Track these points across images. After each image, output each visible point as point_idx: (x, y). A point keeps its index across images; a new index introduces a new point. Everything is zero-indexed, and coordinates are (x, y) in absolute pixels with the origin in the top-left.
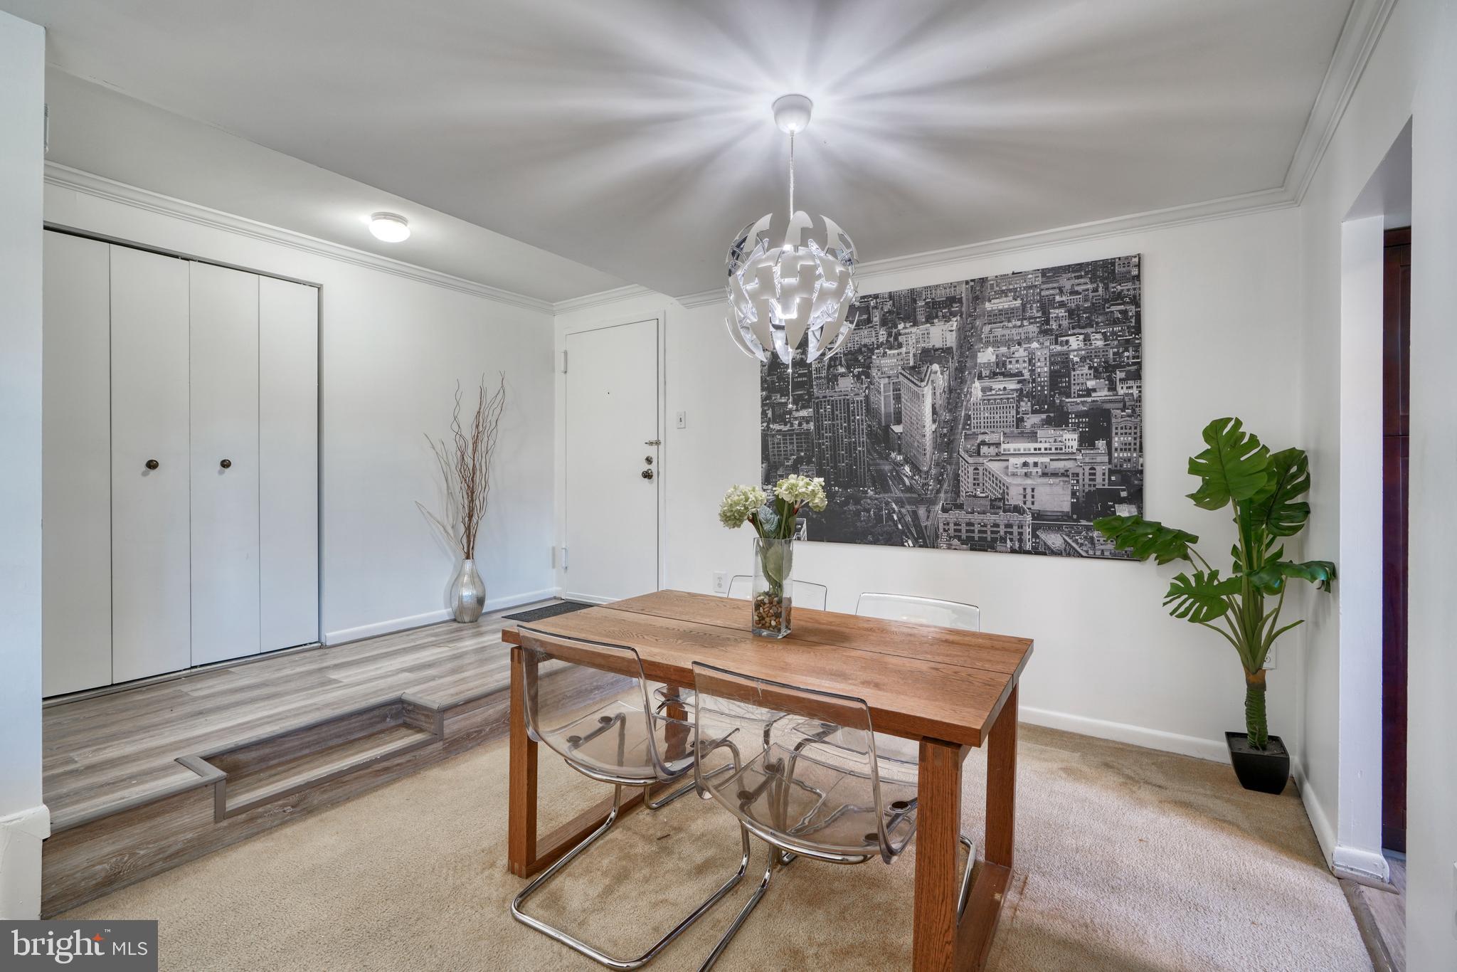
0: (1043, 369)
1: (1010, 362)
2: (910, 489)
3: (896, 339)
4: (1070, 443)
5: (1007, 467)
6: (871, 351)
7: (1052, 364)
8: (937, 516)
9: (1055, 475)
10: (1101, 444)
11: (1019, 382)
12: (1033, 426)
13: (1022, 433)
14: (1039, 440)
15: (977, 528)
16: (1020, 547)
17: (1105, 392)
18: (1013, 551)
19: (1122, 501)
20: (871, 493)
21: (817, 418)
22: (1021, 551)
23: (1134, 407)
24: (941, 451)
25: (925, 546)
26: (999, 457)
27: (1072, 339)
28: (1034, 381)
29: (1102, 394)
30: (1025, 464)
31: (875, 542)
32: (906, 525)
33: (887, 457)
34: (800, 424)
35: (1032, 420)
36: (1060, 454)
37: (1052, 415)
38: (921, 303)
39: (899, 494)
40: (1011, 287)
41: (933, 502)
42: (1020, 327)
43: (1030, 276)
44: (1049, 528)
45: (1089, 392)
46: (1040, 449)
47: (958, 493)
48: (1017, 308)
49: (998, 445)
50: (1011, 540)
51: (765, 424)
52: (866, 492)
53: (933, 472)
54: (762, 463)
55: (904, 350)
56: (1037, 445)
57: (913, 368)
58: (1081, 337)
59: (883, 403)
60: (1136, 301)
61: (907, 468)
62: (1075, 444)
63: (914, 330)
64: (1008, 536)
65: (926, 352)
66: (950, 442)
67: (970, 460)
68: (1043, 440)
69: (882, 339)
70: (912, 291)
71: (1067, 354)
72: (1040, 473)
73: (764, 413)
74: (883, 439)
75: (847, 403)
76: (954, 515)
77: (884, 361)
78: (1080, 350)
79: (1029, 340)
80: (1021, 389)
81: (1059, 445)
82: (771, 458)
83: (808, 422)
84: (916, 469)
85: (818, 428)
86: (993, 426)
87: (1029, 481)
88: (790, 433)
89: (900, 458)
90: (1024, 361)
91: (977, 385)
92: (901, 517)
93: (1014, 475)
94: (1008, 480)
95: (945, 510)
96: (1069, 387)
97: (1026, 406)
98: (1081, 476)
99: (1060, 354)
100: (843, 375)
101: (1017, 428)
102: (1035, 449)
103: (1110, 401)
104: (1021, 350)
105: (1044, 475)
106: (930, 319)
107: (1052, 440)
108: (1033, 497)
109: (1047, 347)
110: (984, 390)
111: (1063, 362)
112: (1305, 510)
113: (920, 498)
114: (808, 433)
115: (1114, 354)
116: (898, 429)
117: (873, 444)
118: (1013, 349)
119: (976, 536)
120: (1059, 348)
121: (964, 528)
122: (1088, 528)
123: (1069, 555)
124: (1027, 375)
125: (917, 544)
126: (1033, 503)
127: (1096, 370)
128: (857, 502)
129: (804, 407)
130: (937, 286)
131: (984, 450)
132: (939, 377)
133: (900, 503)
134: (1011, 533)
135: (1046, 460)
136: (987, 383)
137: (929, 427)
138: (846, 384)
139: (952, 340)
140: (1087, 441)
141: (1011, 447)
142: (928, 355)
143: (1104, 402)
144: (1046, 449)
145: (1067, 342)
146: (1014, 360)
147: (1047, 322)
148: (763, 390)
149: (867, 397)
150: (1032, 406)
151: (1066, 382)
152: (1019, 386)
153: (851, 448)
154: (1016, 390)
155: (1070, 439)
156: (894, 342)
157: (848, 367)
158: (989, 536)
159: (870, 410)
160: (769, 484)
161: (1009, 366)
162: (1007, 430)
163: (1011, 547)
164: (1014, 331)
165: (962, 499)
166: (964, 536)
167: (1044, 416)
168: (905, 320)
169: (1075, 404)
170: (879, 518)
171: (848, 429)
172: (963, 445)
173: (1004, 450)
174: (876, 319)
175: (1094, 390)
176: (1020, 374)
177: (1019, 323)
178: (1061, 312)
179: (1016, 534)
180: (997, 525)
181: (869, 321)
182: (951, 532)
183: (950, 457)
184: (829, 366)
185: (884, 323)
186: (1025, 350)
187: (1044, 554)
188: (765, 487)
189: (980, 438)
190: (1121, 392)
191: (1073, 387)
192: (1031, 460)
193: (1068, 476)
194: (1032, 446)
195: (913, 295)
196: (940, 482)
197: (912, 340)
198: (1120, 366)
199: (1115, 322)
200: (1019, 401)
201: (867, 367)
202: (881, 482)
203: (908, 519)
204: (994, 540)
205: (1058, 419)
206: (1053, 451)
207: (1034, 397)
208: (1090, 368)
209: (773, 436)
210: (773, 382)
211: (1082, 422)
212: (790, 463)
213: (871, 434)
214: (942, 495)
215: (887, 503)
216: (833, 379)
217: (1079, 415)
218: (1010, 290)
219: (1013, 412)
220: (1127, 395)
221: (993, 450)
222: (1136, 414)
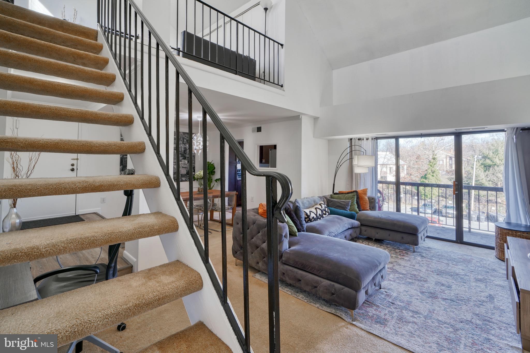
0: (183, 149)
9: (184, 168)
19: (192, 172)
35: (181, 158)
36: (185, 164)
43: (181, 133)
44: (183, 177)
51: (122, 156)
54: (120, 166)
58: (188, 145)
62: (187, 162)
68: (183, 162)
71: (186, 147)
98: (188, 168)
99: (185, 147)
105: (183, 168)
112: (214, 172)
120: (185, 146)
122: (188, 176)
124: (180, 150)
126: (181, 173)
135: (183, 165)
147: (184, 141)
150: (181, 156)
167: (183, 158)
169: (187, 156)
178: (185, 140)
187: (182, 181)
188: (121, 172)
193: (186, 168)
209: (124, 159)
222: (195, 158)
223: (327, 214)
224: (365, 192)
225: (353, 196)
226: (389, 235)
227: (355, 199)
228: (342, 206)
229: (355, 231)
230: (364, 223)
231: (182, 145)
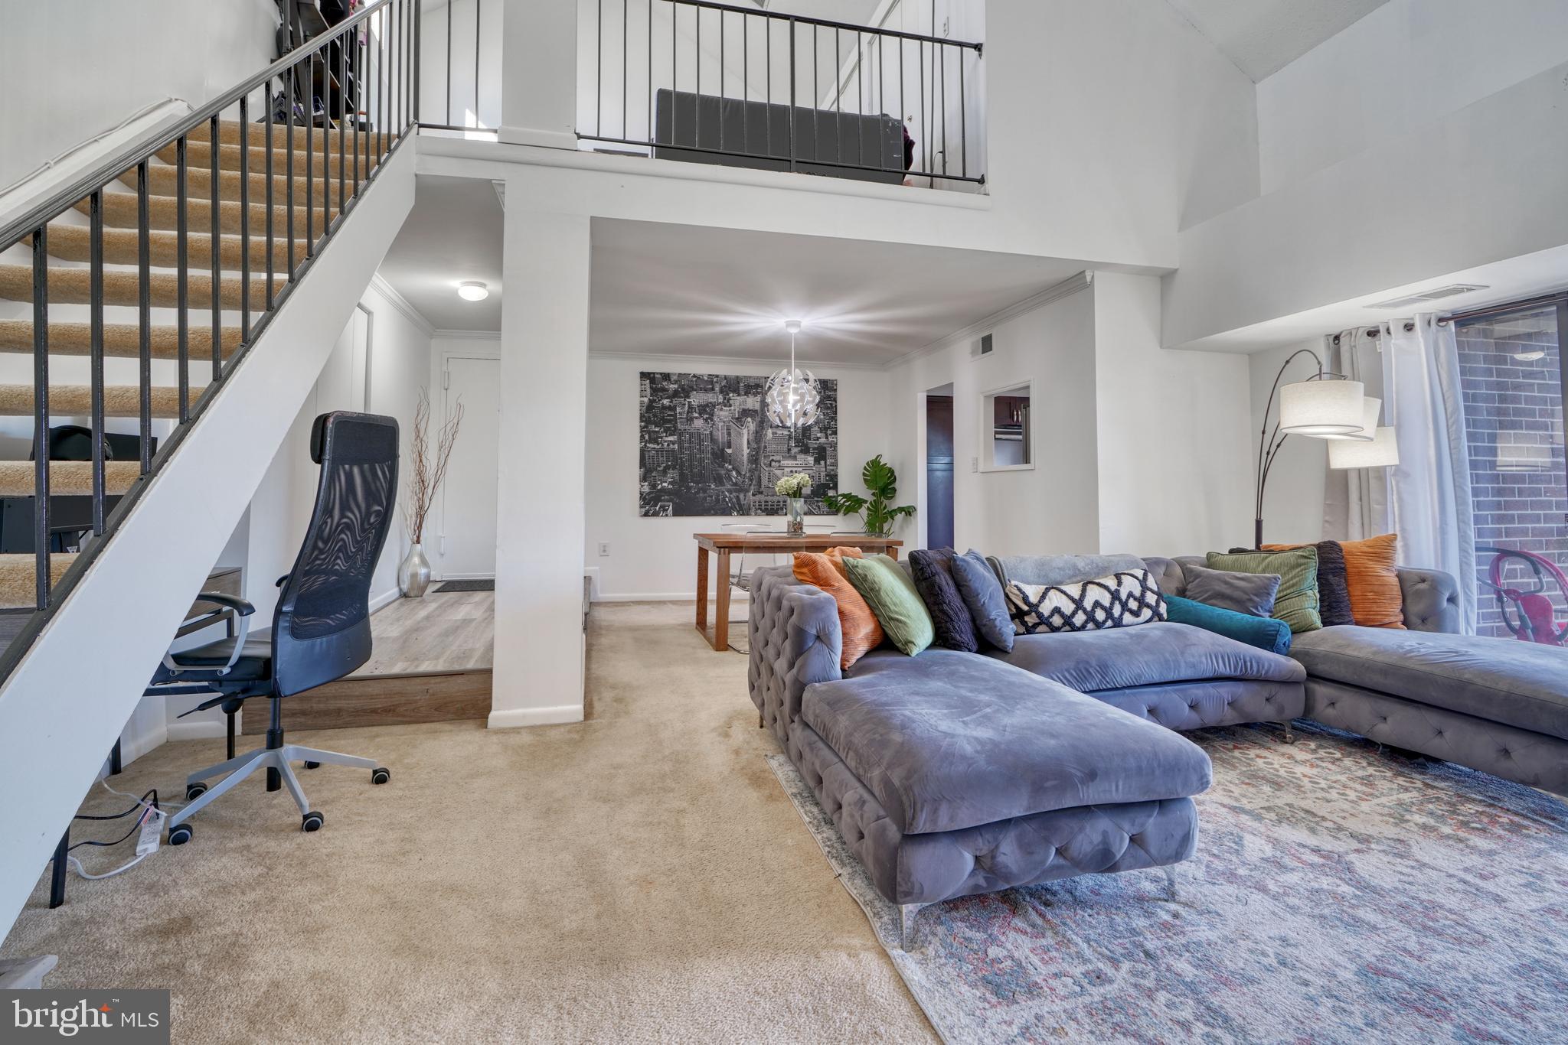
2: (736, 484)
3: (728, 401)
4: (810, 462)
6: (714, 406)
8: (749, 498)
10: (822, 462)
11: (789, 431)
12: (795, 453)
13: (790, 456)
14: (797, 460)
15: (770, 503)
19: (830, 488)
20: (713, 486)
21: (680, 442)
23: (834, 446)
24: (752, 464)
25: (743, 514)
26: (780, 467)
28: (795, 432)
29: (823, 440)
30: (792, 471)
31: (716, 514)
32: (733, 504)
33: (723, 466)
34: (668, 445)
35: (795, 450)
37: (803, 448)
38: (742, 385)
39: (730, 487)
41: (748, 491)
45: (818, 439)
46: (798, 464)
47: (760, 486)
49: (779, 461)
50: (785, 509)
51: (643, 444)
52: (710, 486)
53: (748, 475)
54: (641, 468)
55: (732, 408)
56: (797, 462)
57: (737, 418)
59: (721, 436)
60: (835, 400)
61: (734, 473)
62: (812, 462)
63: (738, 398)
65: (744, 410)
66: (757, 459)
67: (767, 469)
68: (799, 460)
69: (720, 400)
70: (737, 377)
73: (642, 437)
74: (720, 456)
75: (699, 434)
76: (759, 497)
77: (721, 413)
80: (790, 435)
81: (806, 462)
82: (648, 466)
83: (674, 444)
84: (739, 473)
85: (680, 448)
86: (777, 452)
88: (662, 450)
89: (730, 467)
91: (770, 430)
92: (730, 500)
95: (753, 495)
97: (792, 443)
98: (815, 477)
100: (696, 418)
101: (788, 453)
102: (796, 464)
103: (826, 444)
106: (746, 394)
107: (803, 460)
110: (773, 433)
112: (894, 490)
113: (740, 489)
114: (673, 450)
115: (829, 422)
116: (729, 451)
117: (715, 458)
119: (769, 507)
121: (763, 504)
122: (817, 501)
123: (810, 514)
125: (739, 514)
128: (705, 491)
129: (671, 435)
130: (750, 377)
131: (773, 464)
132: (751, 425)
133: (730, 491)
134: (785, 506)
135: (800, 470)
136: (775, 430)
137: (746, 451)
138: (699, 423)
139: (757, 406)
140: (817, 461)
141: (785, 463)
142: (746, 413)
143: (823, 444)
144: (800, 464)
148: (641, 421)
149: (711, 432)
150: (795, 443)
151: (808, 433)
153: (701, 460)
154: (788, 435)
155: (811, 460)
156: (727, 403)
157: (700, 414)
158: (775, 507)
159: (713, 440)
160: (646, 481)
162: (783, 454)
165: (762, 489)
166: (763, 508)
167: (799, 449)
168: (734, 391)
169: (812, 444)
170: (717, 500)
171: (700, 450)
172: (763, 461)
173: (782, 464)
174: (717, 389)
175: (820, 438)
180: (779, 502)
181: (713, 389)
182: (757, 507)
183: (757, 467)
184: (688, 412)
185: (721, 391)
189: (771, 458)
190: (830, 440)
191: (811, 436)
192: (794, 470)
194: (794, 462)
195: (738, 379)
196: (751, 480)
197: (737, 404)
198: (829, 428)
199: (828, 408)
200: (789, 441)
201: (712, 415)
202: (719, 480)
203: (734, 500)
204: (778, 509)
205: (805, 450)
206: (803, 465)
207: (795, 439)
208: (818, 428)
209: (648, 451)
210: (649, 418)
211: (815, 452)
212: (661, 469)
213: (713, 453)
214: (752, 487)
215: (723, 492)
216: (690, 420)
217: (814, 449)
219: (786, 446)
220: (832, 441)
221: (777, 464)
222: (835, 450)
223: (1147, 613)
224: (1382, 551)
225: (1302, 561)
226: (1440, 733)
227: (1311, 575)
228: (1237, 594)
229: (1266, 695)
230: (1322, 668)
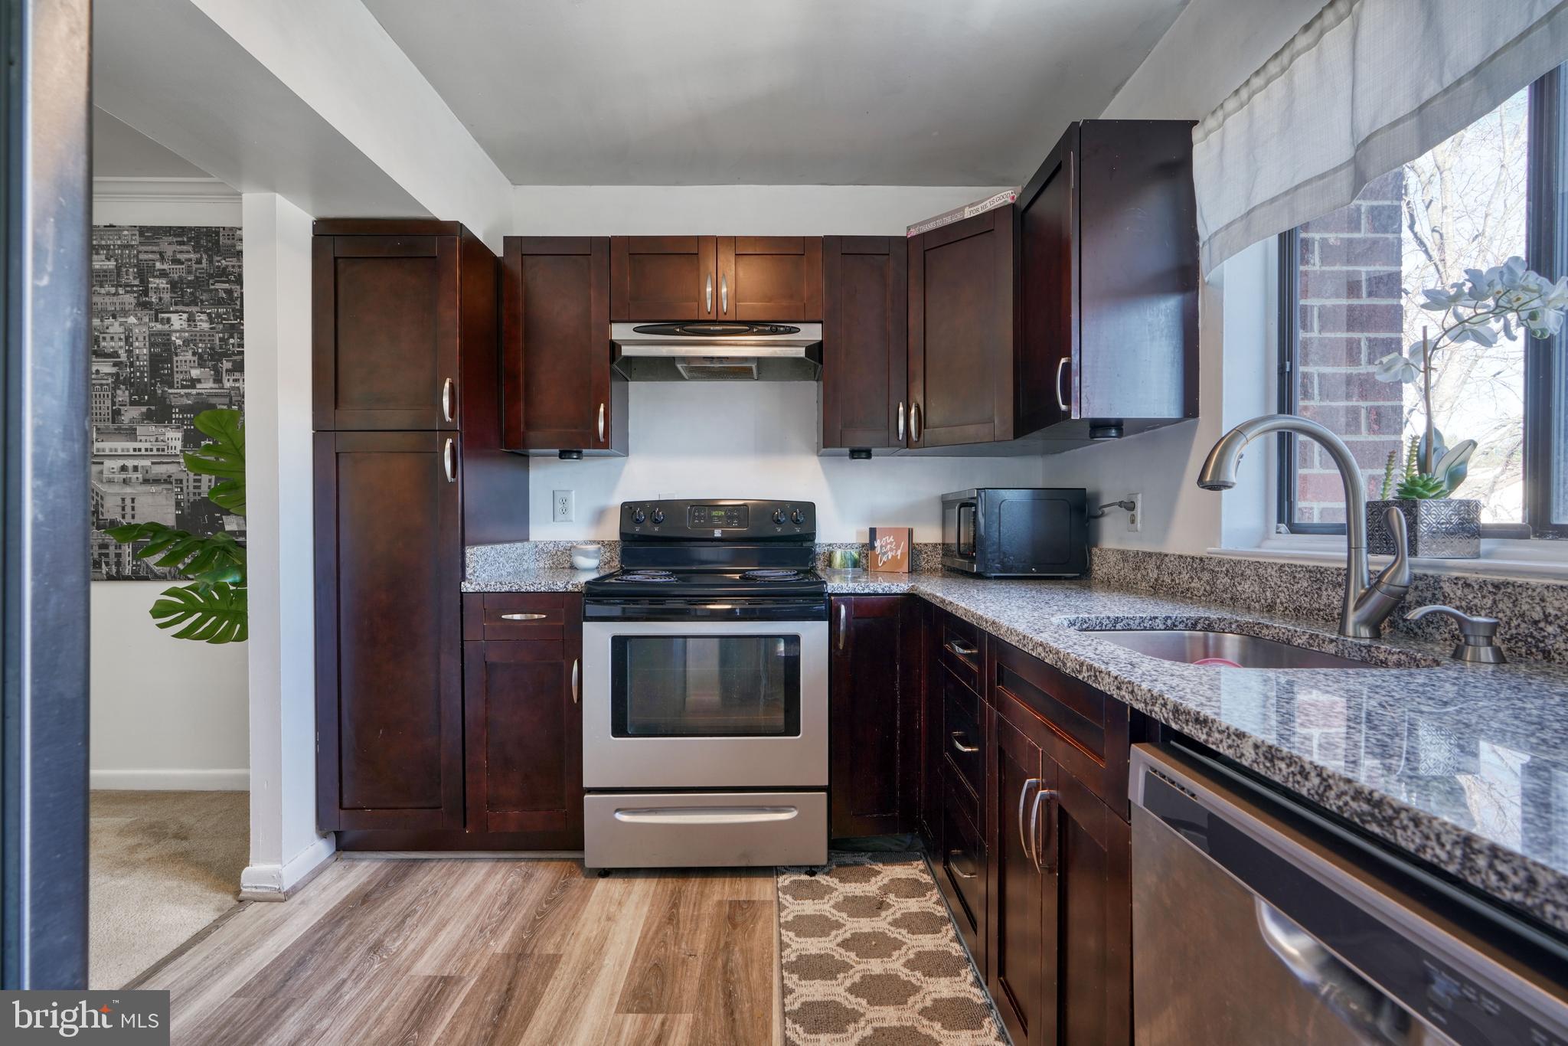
0: (142, 350)
1: (104, 338)
4: (172, 444)
5: (101, 472)
7: (152, 345)
9: (156, 481)
11: (115, 364)
12: (132, 420)
13: (119, 429)
14: (139, 438)
16: (118, 572)
17: (211, 384)
18: (110, 578)
22: (119, 577)
27: (174, 317)
28: (132, 365)
29: (207, 386)
30: (124, 468)
35: (131, 413)
36: (162, 456)
37: (153, 408)
40: (103, 243)
42: (114, 295)
43: (126, 233)
45: (193, 383)
46: (140, 450)
48: (111, 271)
50: (107, 564)
56: (137, 445)
58: (185, 316)
60: (239, 281)
62: (179, 444)
64: (104, 559)
68: (143, 438)
71: (168, 334)
72: (141, 480)
78: (182, 331)
79: (125, 313)
80: (117, 375)
81: (161, 445)
87: (128, 490)
90: (120, 339)
93: (110, 481)
94: (103, 488)
96: (171, 375)
97: (123, 395)
98: (185, 482)
99: (160, 334)
101: (113, 422)
102: (135, 450)
103: (216, 395)
104: (117, 324)
105: (146, 481)
107: (153, 439)
108: (133, 509)
109: (145, 324)
111: (164, 344)
115: (221, 340)
118: (107, 322)
120: (159, 326)
124: (123, 357)
126: (133, 517)
127: (201, 357)
134: (107, 555)
135: (147, 463)
140: (192, 441)
141: (106, 446)
143: (210, 395)
144: (146, 450)
145: (169, 320)
146: (108, 337)
147: (146, 293)
150: (131, 395)
151: (167, 369)
152: (114, 370)
154: (112, 375)
155: (174, 438)
161: (103, 344)
162: (101, 425)
163: (107, 573)
164: (108, 300)
167: (144, 409)
169: (178, 396)
173: (98, 450)
175: (199, 381)
176: (115, 354)
177: (113, 290)
178: (162, 283)
179: (112, 556)
186: (120, 325)
187: (146, 579)
190: (227, 385)
191: (176, 376)
192: (130, 463)
193: (171, 483)
194: (131, 445)
198: (226, 355)
199: (220, 302)
200: (114, 389)
205: (160, 414)
206: (155, 452)
207: (132, 385)
208: (194, 354)
211: (187, 418)
217: (184, 409)
218: (102, 247)
219: (108, 403)
220: (233, 388)
231: (132, 320)
